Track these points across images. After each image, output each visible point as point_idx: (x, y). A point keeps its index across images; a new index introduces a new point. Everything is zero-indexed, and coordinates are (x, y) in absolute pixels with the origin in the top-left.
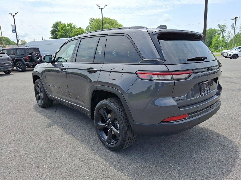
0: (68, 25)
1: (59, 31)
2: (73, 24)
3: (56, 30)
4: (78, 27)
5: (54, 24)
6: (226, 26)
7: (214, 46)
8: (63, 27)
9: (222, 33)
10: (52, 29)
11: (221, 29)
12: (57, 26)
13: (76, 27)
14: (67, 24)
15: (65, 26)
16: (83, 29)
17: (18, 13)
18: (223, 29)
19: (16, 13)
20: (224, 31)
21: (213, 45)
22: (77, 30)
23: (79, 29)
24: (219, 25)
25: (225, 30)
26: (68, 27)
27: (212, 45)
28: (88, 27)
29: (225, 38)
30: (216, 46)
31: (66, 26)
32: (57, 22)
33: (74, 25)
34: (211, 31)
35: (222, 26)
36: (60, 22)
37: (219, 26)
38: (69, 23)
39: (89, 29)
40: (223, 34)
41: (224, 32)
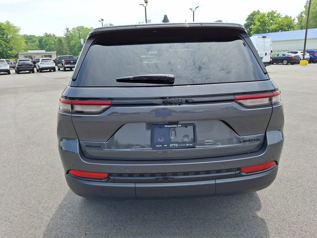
0: (269, 13)
1: (254, 24)
2: (276, 12)
3: (251, 23)
4: (284, 16)
5: (249, 16)
8: (261, 18)
10: (246, 22)
12: (253, 18)
13: (280, 16)
14: (267, 12)
15: (264, 15)
16: (291, 17)
17: (198, 7)
19: (197, 8)
22: (281, 20)
23: (285, 19)
26: (268, 17)
28: (302, 13)
31: (266, 15)
32: (254, 12)
33: (278, 13)
36: (258, 11)
38: (270, 11)
39: (302, 16)
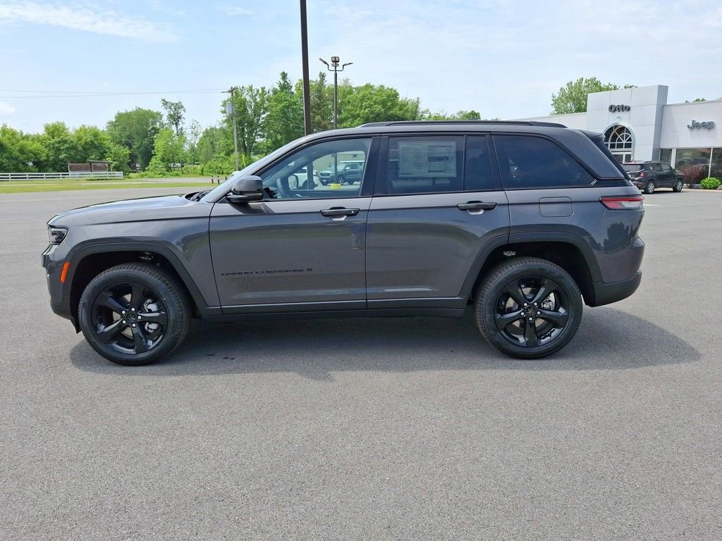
6: (182, 107)
7: (163, 160)
9: (176, 124)
11: (172, 113)
18: (178, 113)
20: (180, 117)
21: (159, 155)
24: (164, 100)
25: (183, 116)
27: (155, 155)
29: (186, 138)
30: (168, 160)
34: (142, 115)
35: (173, 104)
37: (165, 103)
40: (179, 128)
41: (180, 123)
